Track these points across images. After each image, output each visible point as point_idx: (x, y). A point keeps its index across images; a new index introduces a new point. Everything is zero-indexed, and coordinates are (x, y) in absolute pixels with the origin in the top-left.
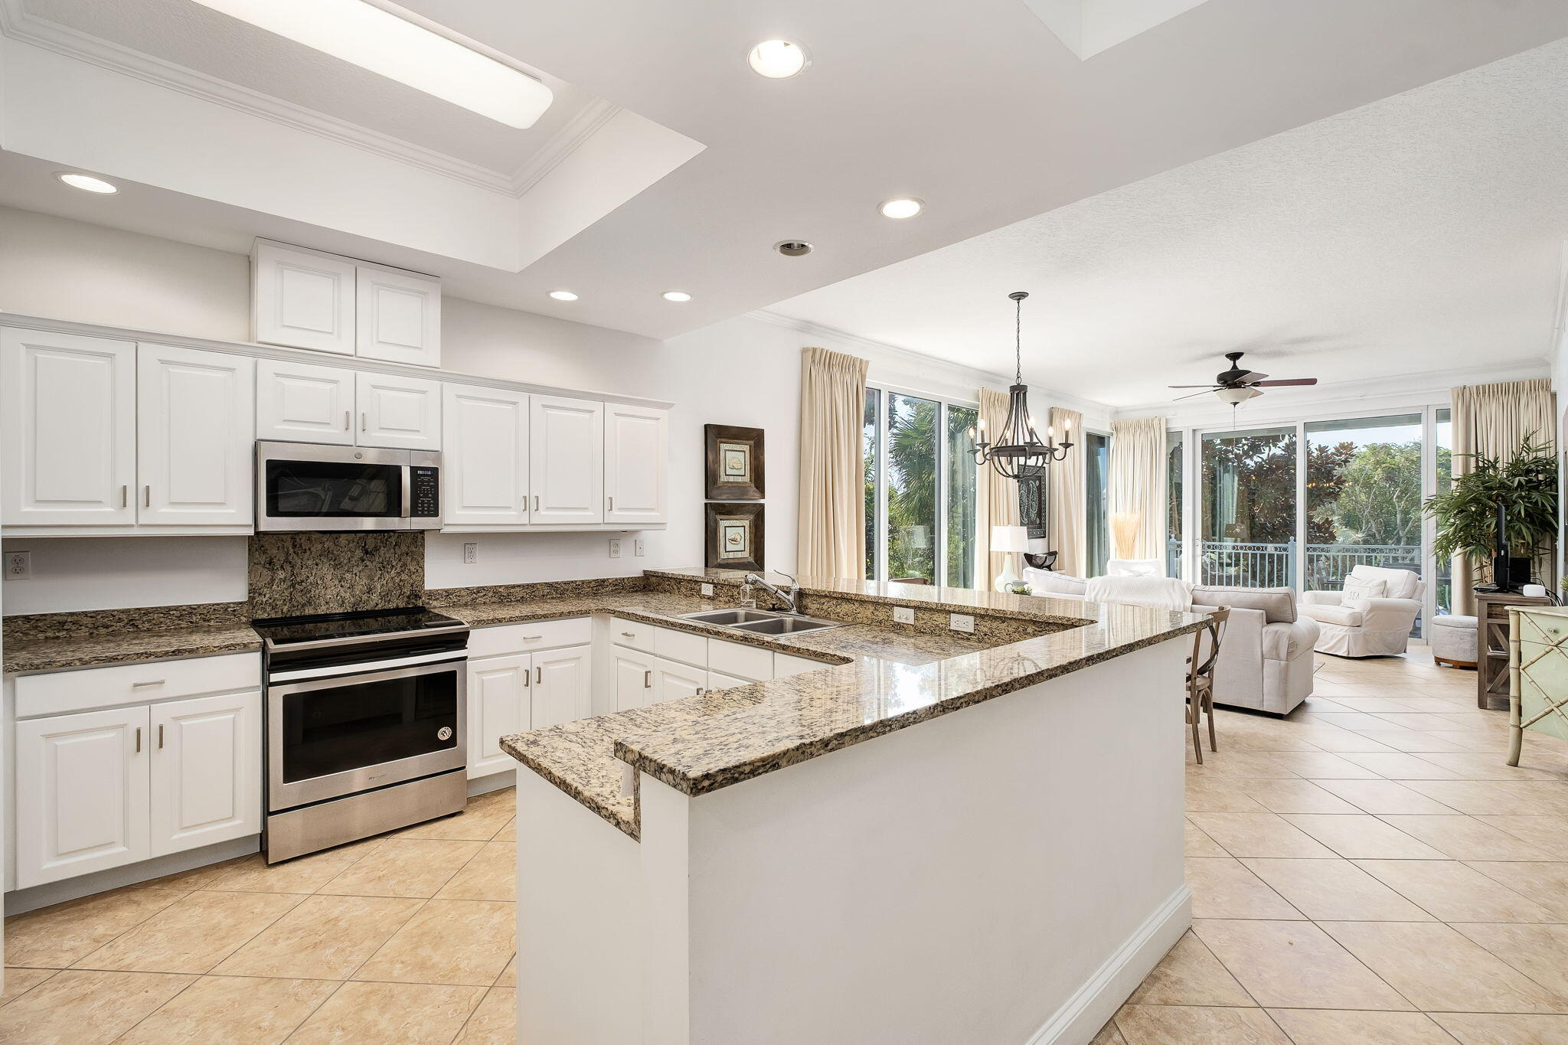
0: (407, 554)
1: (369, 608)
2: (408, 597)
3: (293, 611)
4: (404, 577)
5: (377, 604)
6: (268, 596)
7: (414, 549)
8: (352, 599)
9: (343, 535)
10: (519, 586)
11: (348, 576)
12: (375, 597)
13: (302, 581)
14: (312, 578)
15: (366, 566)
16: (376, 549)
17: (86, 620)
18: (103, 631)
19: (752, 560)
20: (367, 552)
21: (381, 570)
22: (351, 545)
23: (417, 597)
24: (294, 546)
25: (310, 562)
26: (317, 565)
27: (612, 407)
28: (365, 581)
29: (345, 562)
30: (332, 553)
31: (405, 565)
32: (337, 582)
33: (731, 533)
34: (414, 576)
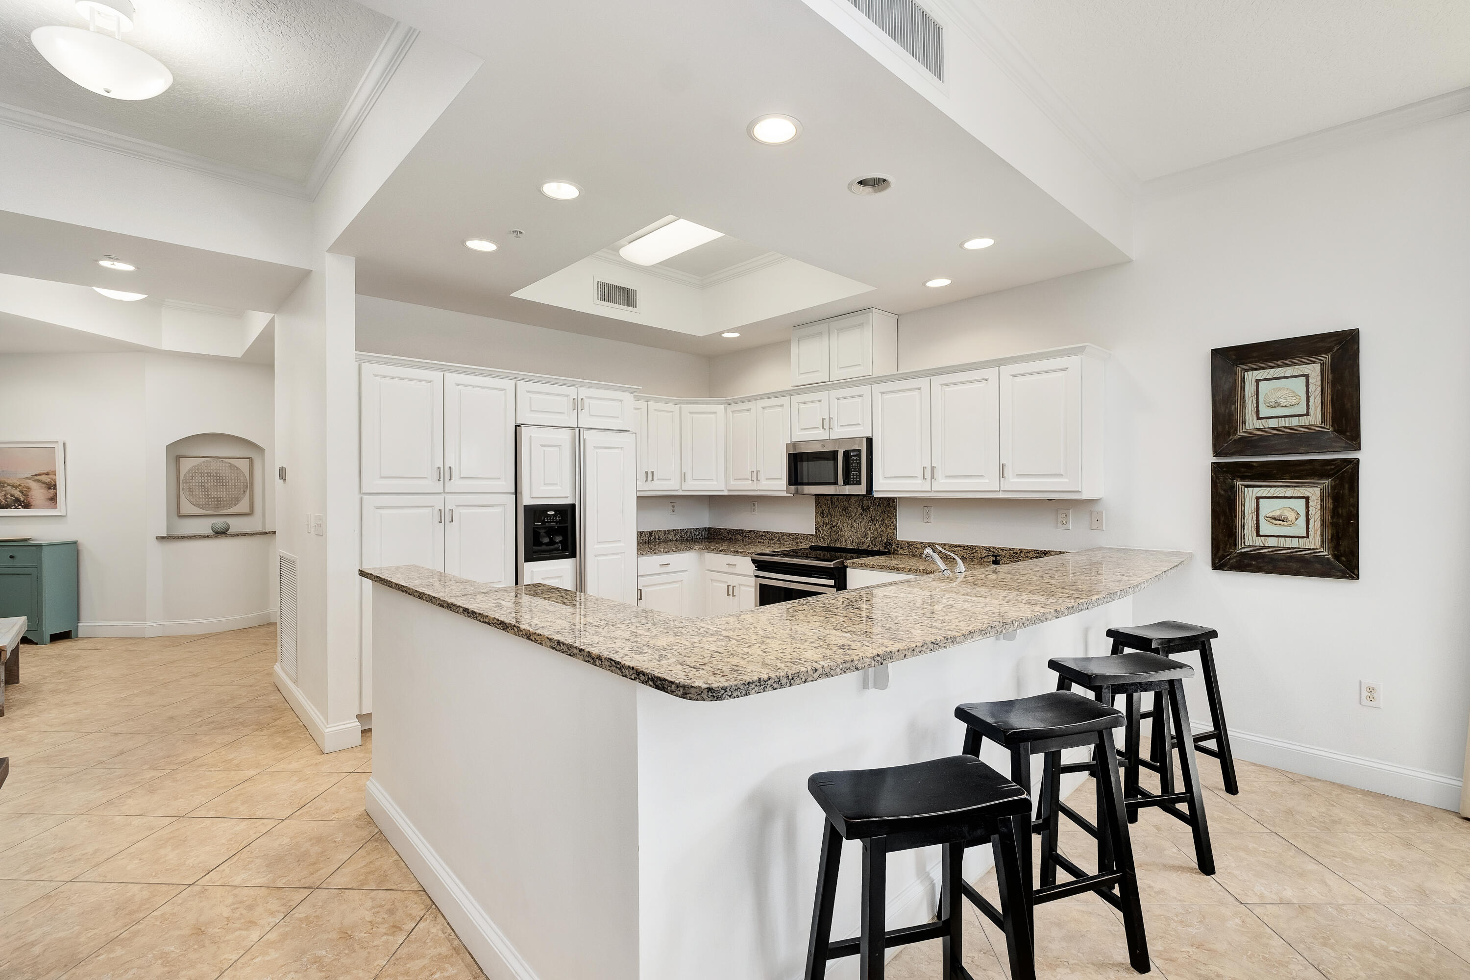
0: (885, 512)
1: (864, 547)
2: (885, 544)
3: (832, 543)
4: (883, 528)
5: (869, 546)
6: (822, 532)
7: (889, 509)
8: (857, 540)
9: (853, 497)
10: (960, 546)
11: (855, 525)
12: (867, 540)
13: (835, 526)
14: (839, 524)
15: (864, 519)
16: (869, 508)
17: (768, 536)
18: (772, 542)
19: (1326, 553)
20: (863, 510)
21: (871, 522)
22: (856, 504)
23: (890, 544)
24: (832, 503)
25: (838, 514)
26: (841, 516)
27: (1007, 370)
28: (863, 529)
29: (854, 515)
30: (848, 509)
31: (883, 520)
32: (850, 528)
33: (1268, 508)
34: (888, 529)
